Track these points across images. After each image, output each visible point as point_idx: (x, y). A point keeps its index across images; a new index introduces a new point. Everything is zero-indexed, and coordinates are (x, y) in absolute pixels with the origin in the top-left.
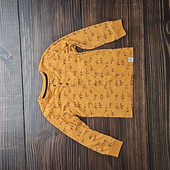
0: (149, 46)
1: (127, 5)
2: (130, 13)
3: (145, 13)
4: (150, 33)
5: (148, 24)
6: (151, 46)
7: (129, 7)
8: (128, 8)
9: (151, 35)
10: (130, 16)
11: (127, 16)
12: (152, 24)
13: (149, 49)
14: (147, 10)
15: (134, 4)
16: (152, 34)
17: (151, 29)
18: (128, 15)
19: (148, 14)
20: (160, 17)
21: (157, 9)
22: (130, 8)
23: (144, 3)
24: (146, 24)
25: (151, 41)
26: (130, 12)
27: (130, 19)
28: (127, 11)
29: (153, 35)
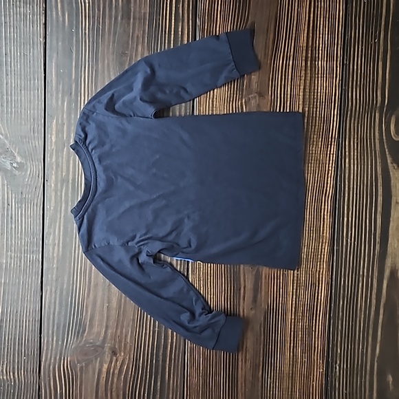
0: (347, 165)
1: (304, 64)
2: (308, 84)
3: (345, 86)
4: (352, 133)
5: (349, 113)
6: (352, 166)
7: (309, 68)
8: (306, 70)
9: (354, 139)
10: (308, 90)
11: (302, 90)
12: (357, 113)
13: (347, 171)
14: (351, 79)
15: (320, 62)
16: (356, 136)
17: (356, 125)
18: (304, 89)
19: (350, 89)
20: (379, 98)
21: (373, 80)
22: (309, 72)
23: (345, 62)
24: (344, 112)
25: (352, 154)
26: (308, 82)
27: (308, 97)
28: (303, 78)
29: (357, 140)
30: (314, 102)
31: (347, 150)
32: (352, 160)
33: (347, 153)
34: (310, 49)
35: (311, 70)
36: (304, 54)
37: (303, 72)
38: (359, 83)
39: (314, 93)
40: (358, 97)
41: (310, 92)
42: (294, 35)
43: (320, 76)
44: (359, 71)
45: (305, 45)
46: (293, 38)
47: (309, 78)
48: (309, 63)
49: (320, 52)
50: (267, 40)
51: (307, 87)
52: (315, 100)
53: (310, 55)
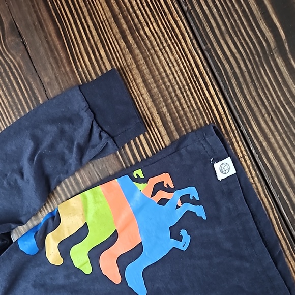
30: (170, 93)
31: (262, 139)
32: (278, 151)
33: (265, 144)
34: (120, 16)
35: (139, 47)
36: (116, 29)
37: (129, 57)
38: (223, 28)
39: (162, 78)
40: (235, 50)
41: (156, 82)
42: (85, 9)
43: (157, 48)
44: (215, 10)
45: (109, 14)
46: (86, 13)
47: (142, 61)
48: (130, 38)
49: (138, 12)
50: (46, 37)
51: (148, 76)
52: (171, 89)
53: (125, 26)
